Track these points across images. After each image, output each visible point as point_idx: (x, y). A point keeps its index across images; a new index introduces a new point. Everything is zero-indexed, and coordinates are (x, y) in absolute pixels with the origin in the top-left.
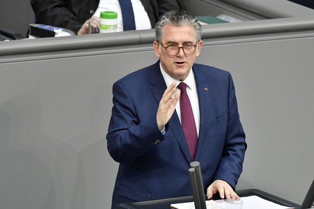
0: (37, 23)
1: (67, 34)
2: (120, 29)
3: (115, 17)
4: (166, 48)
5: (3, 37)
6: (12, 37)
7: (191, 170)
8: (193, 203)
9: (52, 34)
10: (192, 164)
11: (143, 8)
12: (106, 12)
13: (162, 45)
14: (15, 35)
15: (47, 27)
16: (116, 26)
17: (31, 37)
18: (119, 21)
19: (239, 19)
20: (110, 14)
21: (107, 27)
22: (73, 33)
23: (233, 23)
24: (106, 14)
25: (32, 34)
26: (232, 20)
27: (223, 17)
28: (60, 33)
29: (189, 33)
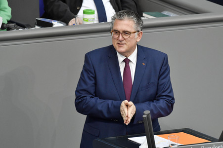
0: (41, 17)
1: (61, 25)
2: (96, 21)
3: (93, 13)
5: (18, 27)
6: (23, 27)
7: (145, 116)
8: (145, 137)
9: (51, 25)
10: (145, 112)
11: (111, 7)
12: (87, 10)
15: (47, 20)
16: (93, 19)
17: (37, 27)
19: (176, 14)
20: (90, 11)
21: (87, 20)
23: (173, 17)
25: (38, 25)
26: (172, 15)
27: (165, 13)
28: (56, 24)
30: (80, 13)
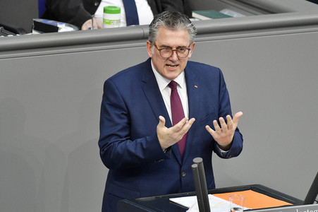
0: (41, 18)
1: (70, 29)
2: (123, 24)
3: (118, 12)
4: (160, 50)
5: (6, 32)
6: (15, 32)
7: (194, 166)
8: (196, 197)
9: (55, 29)
10: (195, 160)
12: (109, 7)
13: (156, 46)
14: (19, 29)
15: (50, 22)
16: (119, 21)
17: (34, 32)
18: (122, 16)
20: (113, 9)
21: (110, 22)
22: (76, 28)
23: (237, 18)
24: (110, 9)
25: (36, 29)
26: (236, 15)
27: (226, 12)
28: (63, 28)
29: (184, 37)
30: (99, 12)
